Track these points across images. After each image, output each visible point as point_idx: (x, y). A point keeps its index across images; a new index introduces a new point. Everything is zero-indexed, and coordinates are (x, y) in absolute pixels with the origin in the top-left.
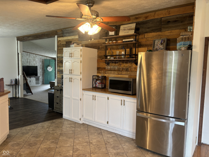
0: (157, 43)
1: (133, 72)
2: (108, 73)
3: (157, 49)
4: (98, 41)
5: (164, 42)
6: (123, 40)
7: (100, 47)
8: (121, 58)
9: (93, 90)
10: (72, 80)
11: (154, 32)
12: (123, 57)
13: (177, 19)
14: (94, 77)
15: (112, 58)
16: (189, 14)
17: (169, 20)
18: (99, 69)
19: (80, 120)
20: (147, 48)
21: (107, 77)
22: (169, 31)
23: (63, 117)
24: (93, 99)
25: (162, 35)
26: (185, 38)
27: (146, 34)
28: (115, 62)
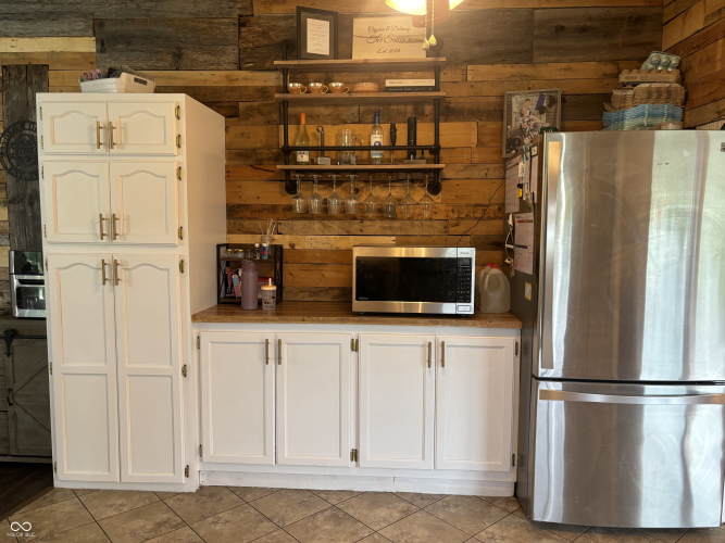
0: (521, 104)
1: (416, 223)
2: (292, 231)
3: (521, 128)
4: (228, 77)
5: (550, 105)
6: (388, 83)
7: (242, 106)
8: (370, 161)
9: (219, 313)
10: (121, 273)
11: (503, 62)
12: (376, 155)
13: (588, 24)
14: (223, 249)
15: (324, 163)
16: (632, 10)
17: (562, 24)
18: (236, 213)
19: (187, 474)
20: (474, 124)
21: (286, 247)
22: (562, 65)
23: (57, 484)
24: (267, 358)
25: (534, 78)
26: (659, 91)
27: (470, 67)
28: (326, 179)
